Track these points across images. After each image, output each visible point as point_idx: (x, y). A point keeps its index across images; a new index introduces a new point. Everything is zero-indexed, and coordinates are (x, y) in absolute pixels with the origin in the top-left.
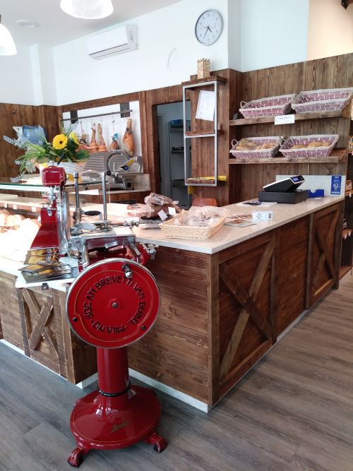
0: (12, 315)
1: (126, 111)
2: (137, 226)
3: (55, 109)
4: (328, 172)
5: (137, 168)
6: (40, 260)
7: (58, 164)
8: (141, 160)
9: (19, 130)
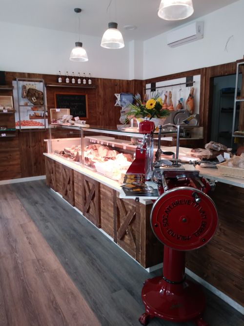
0: (108, 214)
1: (190, 82)
2: (199, 164)
3: (141, 82)
5: (195, 122)
6: (133, 181)
7: (150, 119)
8: (198, 117)
9: (118, 96)
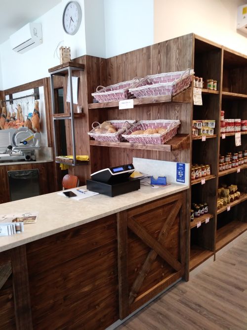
4: (174, 158)
